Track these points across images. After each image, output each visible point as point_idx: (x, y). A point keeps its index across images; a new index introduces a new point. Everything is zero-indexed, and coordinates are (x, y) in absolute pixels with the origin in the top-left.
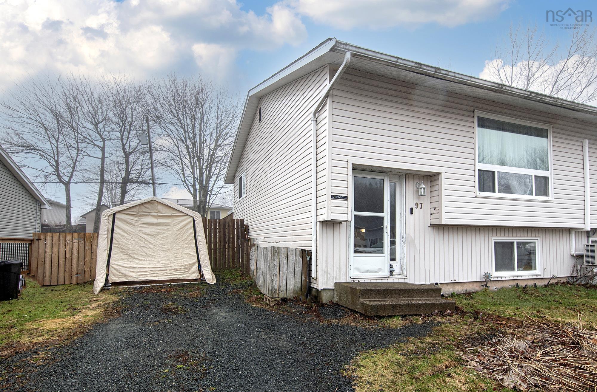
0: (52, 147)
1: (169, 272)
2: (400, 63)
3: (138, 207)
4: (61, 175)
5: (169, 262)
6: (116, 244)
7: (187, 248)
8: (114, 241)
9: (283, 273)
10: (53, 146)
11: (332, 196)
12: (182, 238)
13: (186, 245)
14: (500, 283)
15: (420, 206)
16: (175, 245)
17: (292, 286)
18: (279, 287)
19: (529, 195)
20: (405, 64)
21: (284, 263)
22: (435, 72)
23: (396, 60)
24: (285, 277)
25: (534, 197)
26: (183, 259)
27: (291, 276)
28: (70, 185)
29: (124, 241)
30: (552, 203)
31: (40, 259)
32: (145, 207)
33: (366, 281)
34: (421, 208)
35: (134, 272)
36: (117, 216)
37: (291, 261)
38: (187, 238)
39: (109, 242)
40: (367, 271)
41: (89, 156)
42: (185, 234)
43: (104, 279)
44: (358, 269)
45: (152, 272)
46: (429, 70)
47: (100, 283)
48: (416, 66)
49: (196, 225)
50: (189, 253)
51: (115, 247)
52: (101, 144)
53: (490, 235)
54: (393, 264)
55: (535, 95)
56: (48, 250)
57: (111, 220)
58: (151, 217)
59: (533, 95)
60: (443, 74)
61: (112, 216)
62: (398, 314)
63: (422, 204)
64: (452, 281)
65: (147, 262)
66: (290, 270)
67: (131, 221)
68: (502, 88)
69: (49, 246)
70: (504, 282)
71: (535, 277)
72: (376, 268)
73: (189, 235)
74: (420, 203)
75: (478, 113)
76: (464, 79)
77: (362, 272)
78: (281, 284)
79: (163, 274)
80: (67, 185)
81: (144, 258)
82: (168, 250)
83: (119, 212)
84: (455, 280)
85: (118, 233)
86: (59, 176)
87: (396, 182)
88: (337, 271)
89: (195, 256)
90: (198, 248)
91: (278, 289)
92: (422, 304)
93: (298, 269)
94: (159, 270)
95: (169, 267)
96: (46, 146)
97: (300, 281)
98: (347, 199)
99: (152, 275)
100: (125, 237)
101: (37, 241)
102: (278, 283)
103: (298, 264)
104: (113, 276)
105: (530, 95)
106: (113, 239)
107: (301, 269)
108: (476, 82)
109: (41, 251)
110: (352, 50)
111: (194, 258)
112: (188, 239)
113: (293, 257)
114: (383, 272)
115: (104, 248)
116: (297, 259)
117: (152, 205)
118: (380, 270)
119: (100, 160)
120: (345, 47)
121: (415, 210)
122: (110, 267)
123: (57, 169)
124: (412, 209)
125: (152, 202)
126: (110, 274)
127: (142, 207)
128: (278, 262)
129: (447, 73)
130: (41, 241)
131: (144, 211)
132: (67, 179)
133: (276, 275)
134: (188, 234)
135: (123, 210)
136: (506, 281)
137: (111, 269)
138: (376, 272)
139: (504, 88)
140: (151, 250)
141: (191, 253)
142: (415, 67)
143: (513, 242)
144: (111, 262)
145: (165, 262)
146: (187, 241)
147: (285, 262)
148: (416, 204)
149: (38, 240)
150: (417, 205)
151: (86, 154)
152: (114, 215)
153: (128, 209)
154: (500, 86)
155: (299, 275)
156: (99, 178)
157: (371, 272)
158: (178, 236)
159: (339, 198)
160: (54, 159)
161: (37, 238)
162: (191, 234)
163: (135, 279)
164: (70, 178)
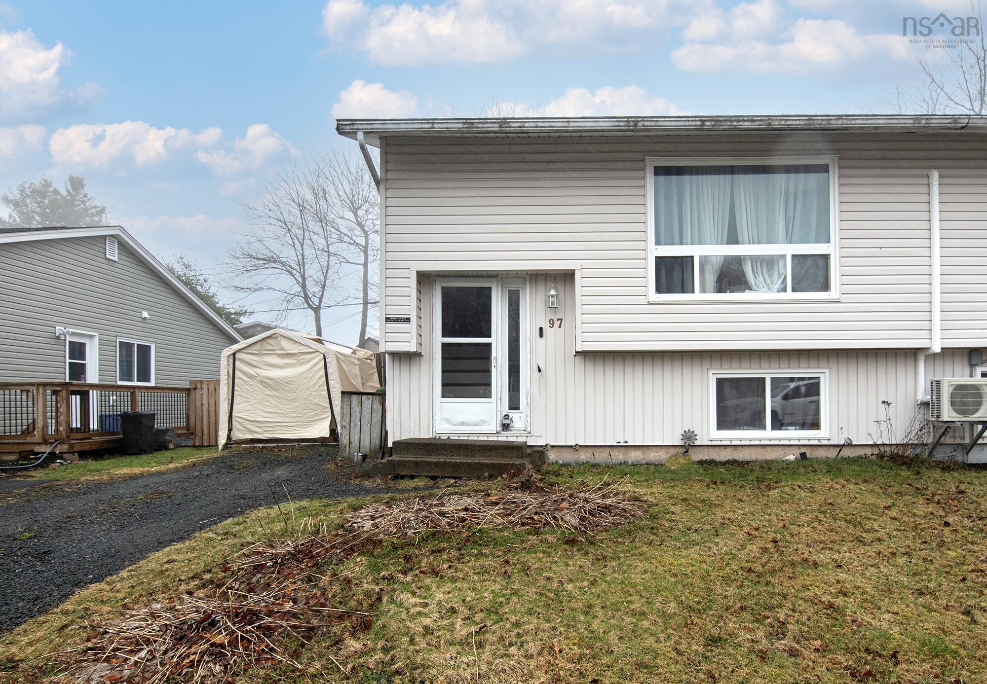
0: (297, 256)
1: (298, 429)
2: (439, 128)
3: (259, 344)
4: (310, 295)
5: (296, 415)
6: (238, 391)
7: (317, 397)
8: (236, 388)
9: (355, 425)
10: (298, 254)
11: (387, 318)
12: (310, 383)
13: (315, 393)
14: (729, 450)
15: (557, 323)
16: (302, 393)
17: (367, 443)
18: (350, 443)
19: (778, 292)
20: (447, 128)
21: (356, 412)
22: (501, 127)
23: (430, 125)
24: (357, 430)
25: (790, 295)
26: (313, 411)
27: (366, 428)
28: (321, 311)
29: (247, 387)
30: (839, 302)
31: (197, 413)
32: (268, 343)
33: (461, 438)
34: (560, 327)
35: (259, 427)
36: (237, 356)
37: (365, 409)
38: (316, 383)
39: (231, 389)
40: (463, 424)
41: (348, 262)
42: (313, 378)
43: (225, 436)
44: (447, 421)
45: (279, 428)
46: (489, 128)
47: (222, 441)
48: (465, 126)
49: (328, 365)
50: (320, 403)
51: (237, 395)
52: (362, 241)
53: (705, 367)
54: (509, 414)
55: (713, 123)
56: (205, 402)
57: (232, 361)
58: (275, 356)
59: (707, 123)
60: (516, 127)
61: (232, 356)
62: (424, 474)
63: (561, 320)
64: (619, 442)
65: (273, 415)
66: (365, 421)
67: (253, 362)
68: (636, 125)
69: (205, 396)
70: (740, 449)
71: (816, 443)
72: (476, 419)
73: (319, 378)
74: (558, 320)
75: (652, 162)
76: (557, 127)
77: (454, 425)
78: (352, 440)
79: (292, 431)
80: (317, 310)
81: (269, 410)
82: (295, 399)
83: (239, 351)
84: (626, 442)
85: (240, 378)
86: (306, 297)
87: (518, 289)
88: (415, 422)
89: (328, 408)
90: (332, 396)
91: (348, 445)
92: (462, 463)
93: (376, 420)
94: (286, 426)
95: (298, 421)
96: (289, 255)
97: (379, 436)
98: (410, 322)
99: (279, 432)
100: (248, 382)
101: (194, 391)
102: (348, 437)
103: (375, 413)
104: (237, 432)
105: (703, 125)
106: (235, 385)
107: (380, 420)
108: (580, 127)
109: (198, 403)
110: (363, 129)
111: (326, 410)
112: (317, 385)
113: (369, 403)
114: (489, 425)
115: (225, 397)
116: (375, 406)
117: (275, 340)
118: (483, 422)
119: (362, 266)
120: (351, 127)
121: (547, 331)
122: (233, 420)
123: (304, 286)
124: (541, 329)
125: (275, 336)
126: (234, 429)
127: (264, 343)
128: (349, 410)
129: (522, 124)
130: (197, 391)
131: (267, 348)
132: (316, 301)
133: (345, 427)
134: (317, 377)
135: (243, 349)
136: (745, 448)
137: (234, 423)
138: (476, 425)
139: (640, 124)
140: (276, 399)
141: (323, 404)
142: (464, 128)
143: (764, 379)
144: (233, 414)
145: (292, 415)
146: (317, 388)
147: (358, 410)
148: (550, 321)
149: (195, 389)
150: (552, 323)
151: (344, 260)
152: (234, 354)
153: (248, 346)
154: (632, 124)
155: (377, 428)
156: (361, 295)
157: (468, 424)
158: (305, 380)
159: (397, 320)
160: (300, 273)
161: (194, 387)
162: (321, 377)
163: (261, 435)
164: (320, 301)
